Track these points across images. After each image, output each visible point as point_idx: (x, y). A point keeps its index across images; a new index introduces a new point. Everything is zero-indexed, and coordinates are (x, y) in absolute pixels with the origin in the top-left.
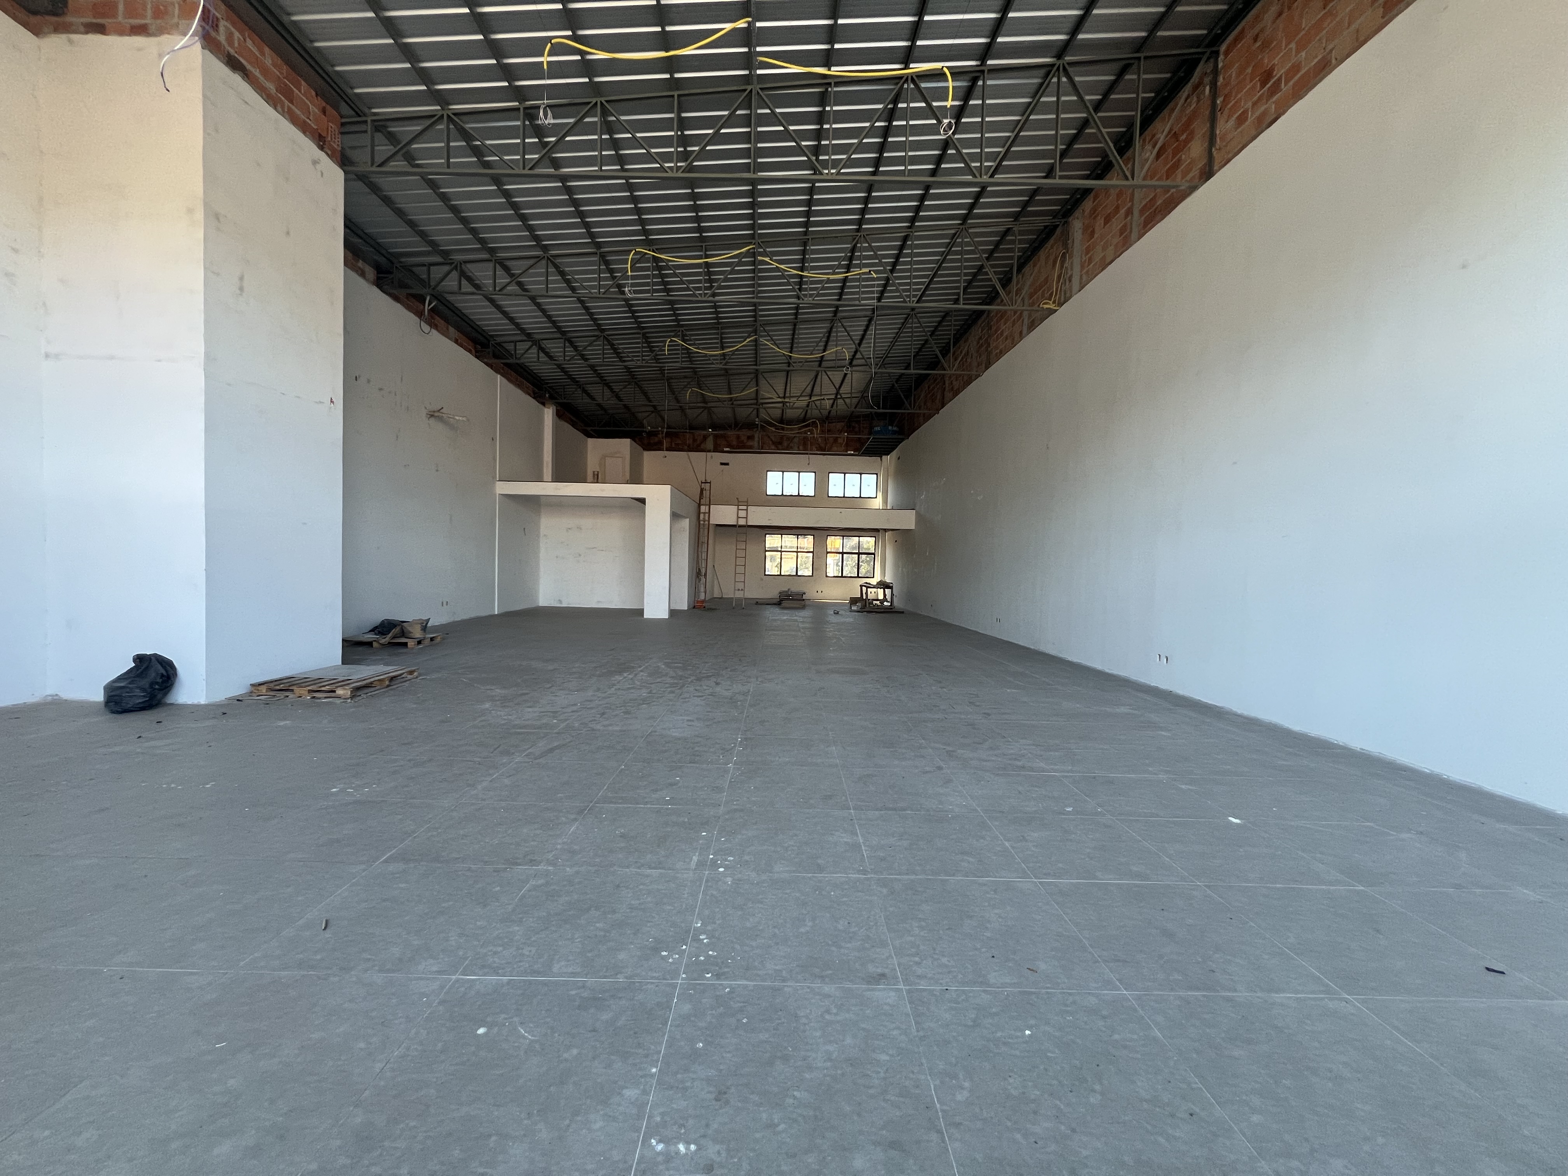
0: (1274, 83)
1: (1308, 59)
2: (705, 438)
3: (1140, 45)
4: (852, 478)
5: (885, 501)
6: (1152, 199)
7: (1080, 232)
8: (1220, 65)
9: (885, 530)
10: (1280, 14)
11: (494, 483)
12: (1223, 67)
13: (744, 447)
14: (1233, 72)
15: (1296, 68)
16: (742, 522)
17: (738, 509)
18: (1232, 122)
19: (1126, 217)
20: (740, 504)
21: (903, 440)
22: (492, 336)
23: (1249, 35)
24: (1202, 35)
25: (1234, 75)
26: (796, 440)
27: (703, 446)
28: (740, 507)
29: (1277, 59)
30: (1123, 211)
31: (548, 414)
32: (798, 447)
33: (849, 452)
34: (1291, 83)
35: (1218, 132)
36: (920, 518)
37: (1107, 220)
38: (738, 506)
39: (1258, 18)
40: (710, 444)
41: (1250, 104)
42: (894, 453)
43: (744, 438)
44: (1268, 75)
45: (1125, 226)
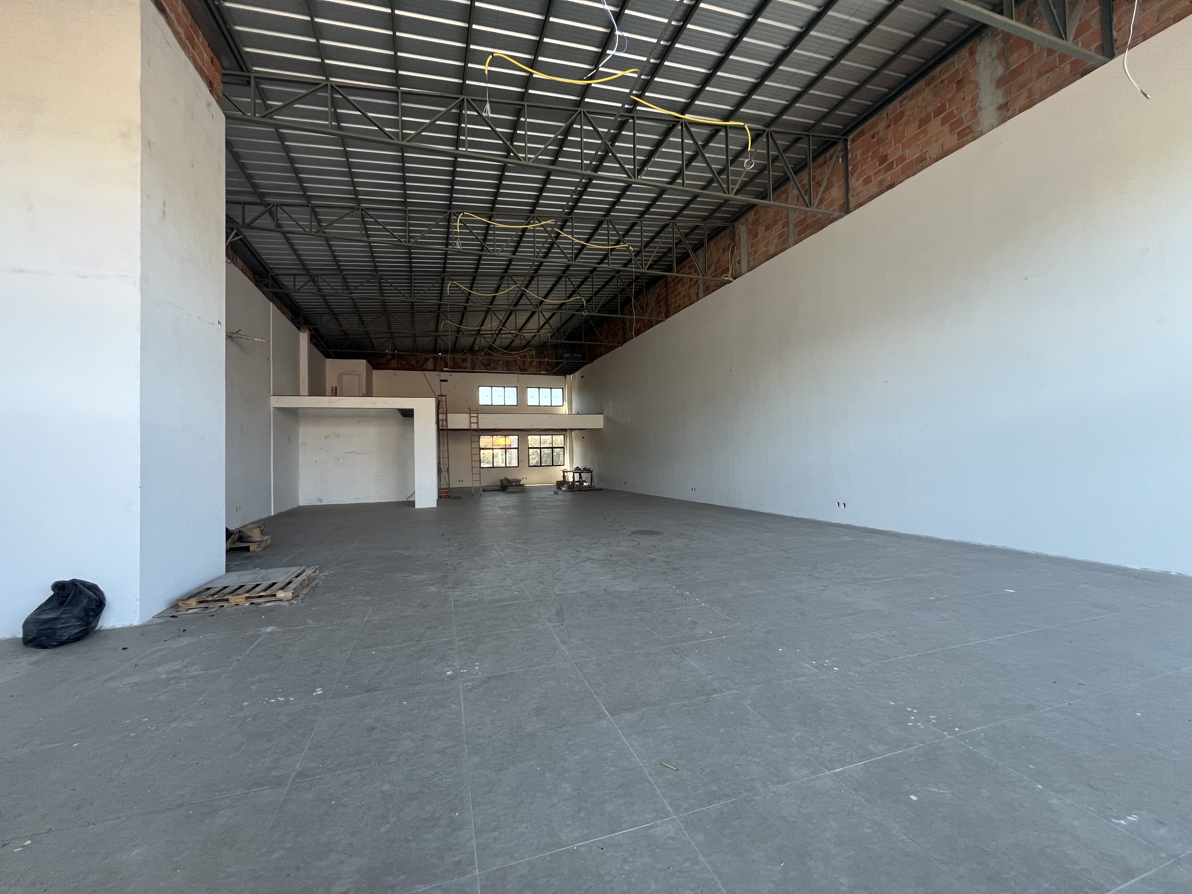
0: (889, 164)
1: (912, 155)
2: (426, 360)
3: (808, 128)
4: (545, 392)
5: (570, 408)
6: (803, 219)
7: (745, 233)
8: (849, 147)
9: (571, 430)
10: (889, 126)
11: (269, 397)
12: (850, 149)
13: (459, 367)
14: (859, 153)
15: (902, 158)
16: (474, 426)
17: (471, 417)
18: (860, 182)
19: (783, 227)
20: (471, 412)
21: (588, 363)
22: (271, 268)
23: (868, 135)
24: (840, 128)
25: (859, 154)
26: (500, 363)
27: (424, 366)
28: (472, 415)
29: (890, 150)
30: (780, 224)
31: (304, 338)
32: (503, 368)
33: (542, 372)
34: (900, 166)
35: (851, 186)
36: (607, 420)
37: (768, 228)
38: (470, 414)
39: (873, 126)
40: (430, 364)
41: (872, 173)
42: (577, 374)
43: (459, 361)
44: (883, 159)
45: (783, 233)
